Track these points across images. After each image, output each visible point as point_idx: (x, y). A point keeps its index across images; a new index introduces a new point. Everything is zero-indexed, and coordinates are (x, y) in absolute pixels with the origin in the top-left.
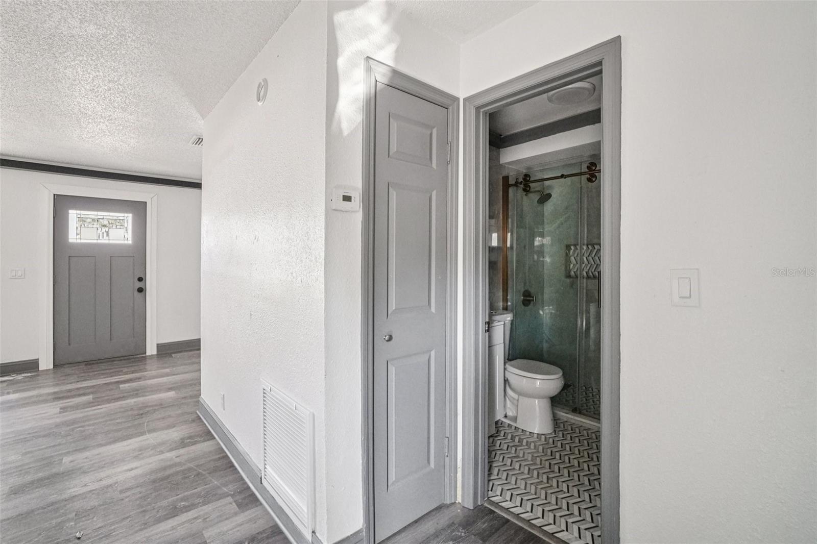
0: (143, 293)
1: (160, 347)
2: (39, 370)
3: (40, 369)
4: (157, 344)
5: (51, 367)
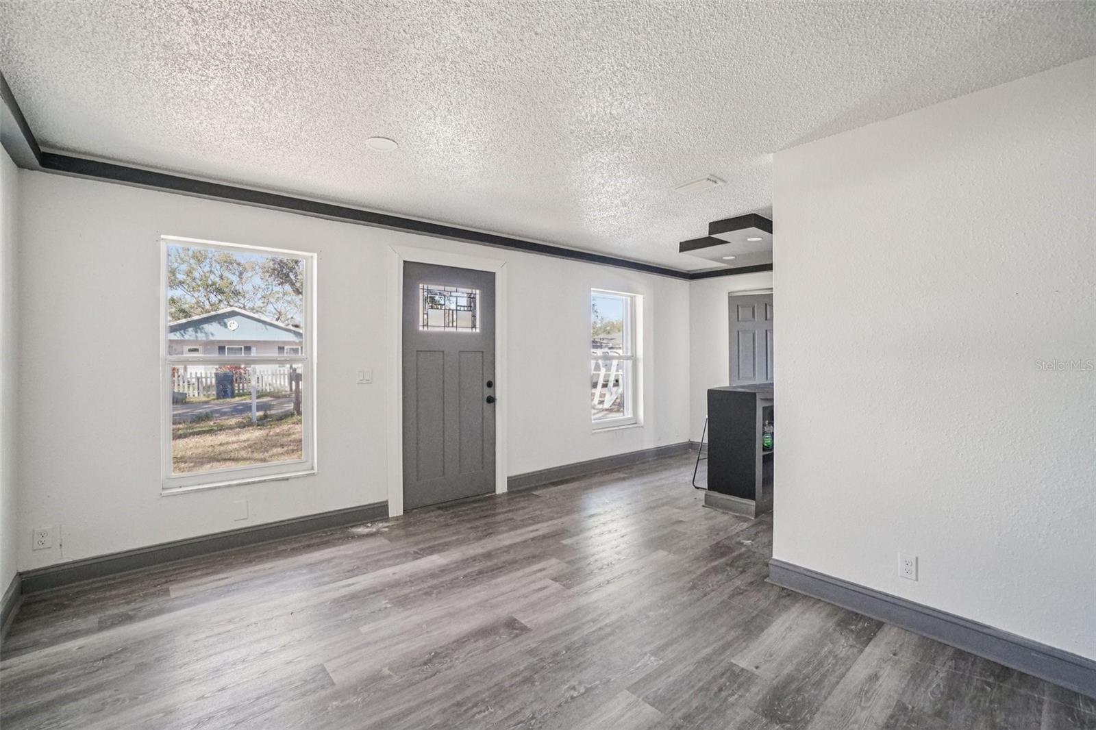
0: (492, 404)
1: (512, 481)
2: (388, 518)
3: (390, 516)
4: (508, 478)
5: (402, 514)
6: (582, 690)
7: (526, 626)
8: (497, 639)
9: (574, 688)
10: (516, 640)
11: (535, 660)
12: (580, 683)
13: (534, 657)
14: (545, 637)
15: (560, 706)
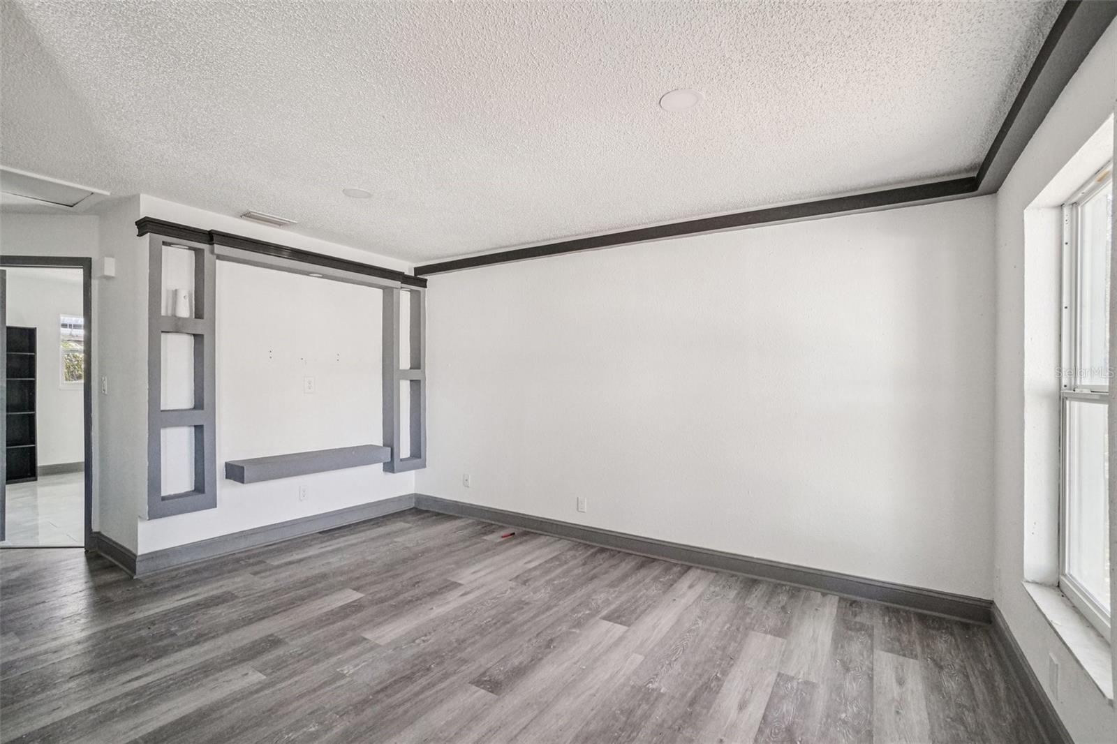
6: (417, 641)
7: (476, 686)
8: (502, 669)
9: (424, 641)
10: (482, 670)
11: (459, 655)
12: (419, 645)
13: (460, 658)
14: (453, 678)
15: (435, 631)
